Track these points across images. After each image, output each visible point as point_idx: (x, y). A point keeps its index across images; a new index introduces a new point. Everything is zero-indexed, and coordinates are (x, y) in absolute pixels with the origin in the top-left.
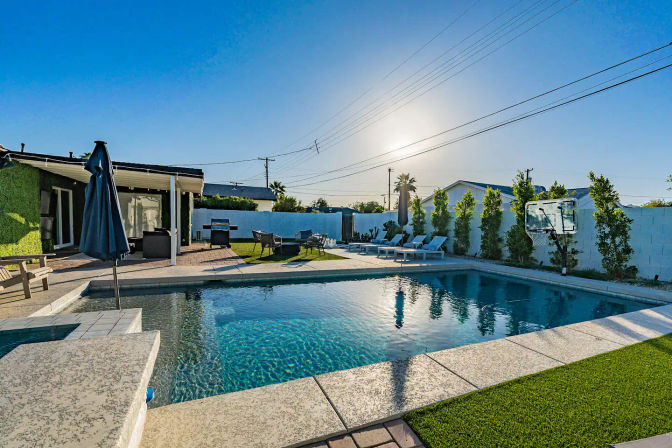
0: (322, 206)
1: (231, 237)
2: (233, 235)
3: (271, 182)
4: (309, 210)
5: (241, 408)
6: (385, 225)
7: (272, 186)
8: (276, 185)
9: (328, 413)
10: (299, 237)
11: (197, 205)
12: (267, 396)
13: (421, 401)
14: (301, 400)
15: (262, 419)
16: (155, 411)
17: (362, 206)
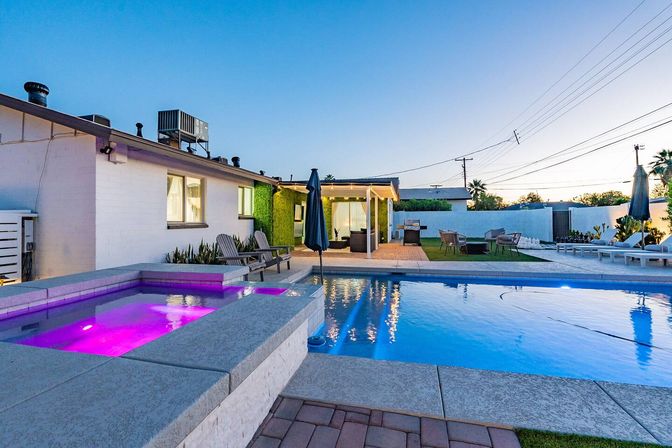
0: (534, 202)
1: (421, 236)
2: (423, 234)
3: (470, 180)
4: (516, 207)
5: (365, 370)
6: (619, 221)
7: (471, 185)
8: (476, 183)
9: (434, 396)
10: (489, 237)
11: (396, 208)
12: (389, 368)
13: (551, 424)
14: (415, 380)
15: (376, 382)
16: (313, 355)
17: (594, 198)
